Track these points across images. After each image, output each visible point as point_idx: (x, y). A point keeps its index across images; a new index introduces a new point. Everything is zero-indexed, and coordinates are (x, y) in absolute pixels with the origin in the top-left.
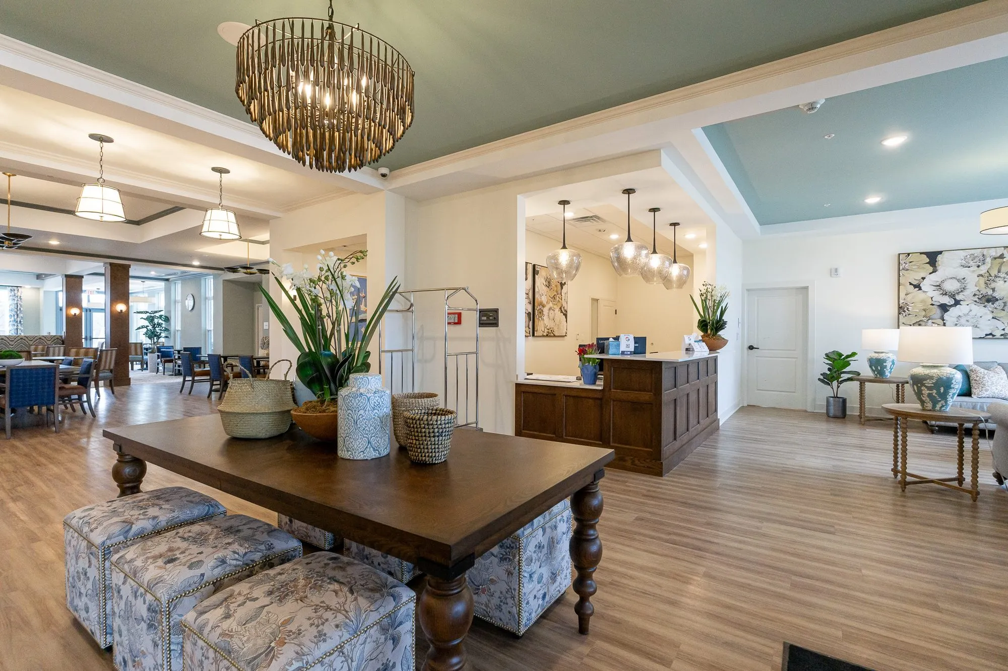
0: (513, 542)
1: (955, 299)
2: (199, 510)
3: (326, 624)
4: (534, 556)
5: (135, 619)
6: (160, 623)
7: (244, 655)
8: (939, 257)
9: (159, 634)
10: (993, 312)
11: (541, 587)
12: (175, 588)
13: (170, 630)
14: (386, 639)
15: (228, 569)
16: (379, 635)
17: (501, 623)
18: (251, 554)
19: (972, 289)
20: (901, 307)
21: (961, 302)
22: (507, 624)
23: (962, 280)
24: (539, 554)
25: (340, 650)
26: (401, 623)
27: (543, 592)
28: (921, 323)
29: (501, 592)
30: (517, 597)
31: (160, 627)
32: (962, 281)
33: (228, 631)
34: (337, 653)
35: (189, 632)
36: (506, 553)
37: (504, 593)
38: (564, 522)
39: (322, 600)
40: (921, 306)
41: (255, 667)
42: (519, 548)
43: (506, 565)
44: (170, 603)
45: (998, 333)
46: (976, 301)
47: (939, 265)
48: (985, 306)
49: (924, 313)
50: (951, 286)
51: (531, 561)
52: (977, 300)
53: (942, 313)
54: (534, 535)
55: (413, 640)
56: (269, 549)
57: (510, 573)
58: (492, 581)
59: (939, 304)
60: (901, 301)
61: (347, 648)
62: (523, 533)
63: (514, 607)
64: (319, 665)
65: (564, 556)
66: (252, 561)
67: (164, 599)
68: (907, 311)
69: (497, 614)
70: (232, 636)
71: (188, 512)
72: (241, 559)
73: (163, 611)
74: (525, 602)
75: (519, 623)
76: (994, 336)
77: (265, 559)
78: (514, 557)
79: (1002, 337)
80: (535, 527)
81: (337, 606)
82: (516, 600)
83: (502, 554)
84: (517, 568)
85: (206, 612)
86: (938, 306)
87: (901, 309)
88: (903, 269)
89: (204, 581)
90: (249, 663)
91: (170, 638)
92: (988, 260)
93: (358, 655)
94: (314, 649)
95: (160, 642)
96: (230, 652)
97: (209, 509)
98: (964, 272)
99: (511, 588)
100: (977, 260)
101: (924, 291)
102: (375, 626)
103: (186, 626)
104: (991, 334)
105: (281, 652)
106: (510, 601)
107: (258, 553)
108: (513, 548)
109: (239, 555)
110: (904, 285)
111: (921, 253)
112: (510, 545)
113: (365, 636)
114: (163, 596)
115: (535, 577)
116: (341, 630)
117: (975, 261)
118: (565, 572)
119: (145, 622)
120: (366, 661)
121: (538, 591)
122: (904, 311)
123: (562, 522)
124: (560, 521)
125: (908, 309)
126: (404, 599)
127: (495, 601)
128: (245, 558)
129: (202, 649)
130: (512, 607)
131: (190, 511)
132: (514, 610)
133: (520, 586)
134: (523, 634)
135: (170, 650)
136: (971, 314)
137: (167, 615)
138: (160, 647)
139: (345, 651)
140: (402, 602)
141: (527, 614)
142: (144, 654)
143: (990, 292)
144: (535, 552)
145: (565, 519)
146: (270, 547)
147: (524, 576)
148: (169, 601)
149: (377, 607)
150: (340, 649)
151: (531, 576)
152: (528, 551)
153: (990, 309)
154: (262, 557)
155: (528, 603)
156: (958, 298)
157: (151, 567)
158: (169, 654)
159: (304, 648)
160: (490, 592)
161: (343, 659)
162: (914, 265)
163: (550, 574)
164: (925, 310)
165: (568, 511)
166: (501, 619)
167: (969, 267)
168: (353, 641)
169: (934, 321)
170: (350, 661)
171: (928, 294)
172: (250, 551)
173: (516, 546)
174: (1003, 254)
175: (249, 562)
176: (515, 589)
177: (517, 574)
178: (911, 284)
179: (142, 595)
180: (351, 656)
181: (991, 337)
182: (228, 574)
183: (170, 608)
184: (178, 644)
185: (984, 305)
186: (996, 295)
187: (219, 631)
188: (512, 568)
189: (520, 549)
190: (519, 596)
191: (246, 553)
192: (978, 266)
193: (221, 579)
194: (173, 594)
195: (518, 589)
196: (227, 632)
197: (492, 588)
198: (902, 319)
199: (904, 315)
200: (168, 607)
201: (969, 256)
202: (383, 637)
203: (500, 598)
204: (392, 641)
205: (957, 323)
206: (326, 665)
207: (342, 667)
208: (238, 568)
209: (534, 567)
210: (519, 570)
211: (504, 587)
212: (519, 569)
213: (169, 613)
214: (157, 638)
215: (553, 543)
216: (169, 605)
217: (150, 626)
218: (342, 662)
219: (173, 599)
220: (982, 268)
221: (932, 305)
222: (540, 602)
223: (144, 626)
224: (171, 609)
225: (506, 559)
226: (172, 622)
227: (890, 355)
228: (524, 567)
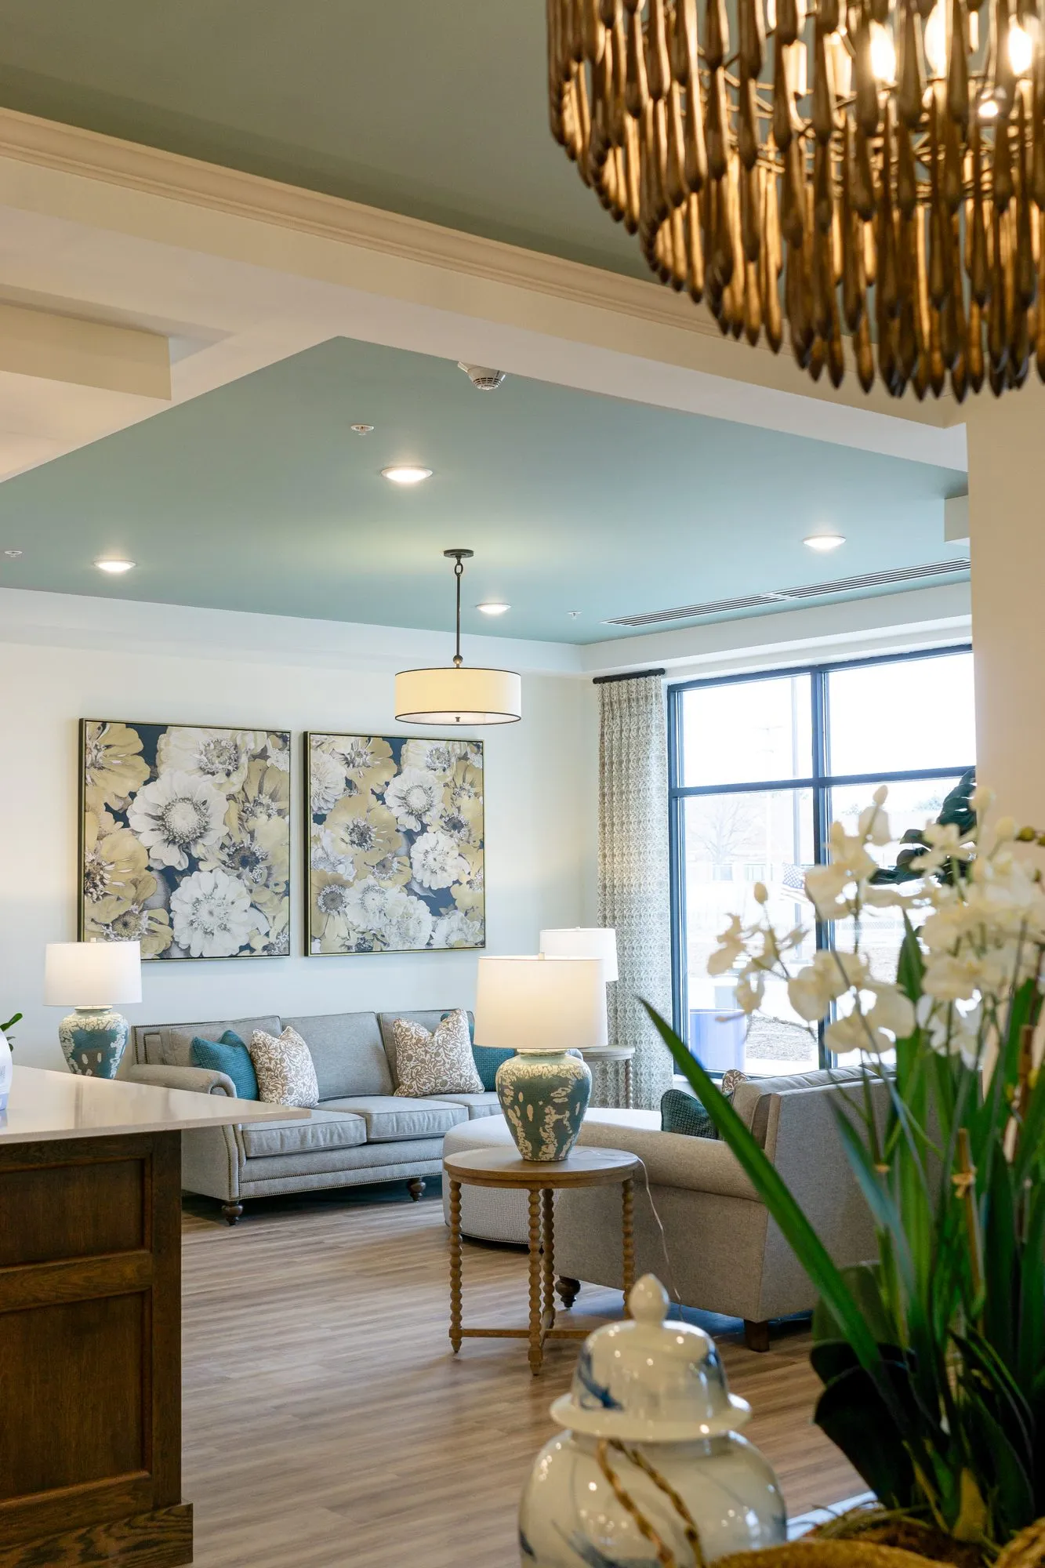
1: (190, 855)
8: (162, 740)
10: (251, 891)
19: (217, 833)
20: (88, 875)
21: (201, 865)
23: (200, 807)
28: (127, 918)
32: (202, 808)
40: (126, 870)
45: (258, 944)
46: (224, 863)
47: (162, 763)
48: (239, 877)
49: (131, 893)
50: (183, 821)
52: (226, 858)
53: (166, 891)
59: (161, 867)
60: (89, 857)
68: (101, 886)
76: (252, 950)
79: (265, 953)
86: (161, 872)
87: (87, 879)
88: (92, 764)
92: (244, 759)
98: (205, 787)
100: (225, 757)
101: (133, 830)
104: (247, 947)
110: (93, 810)
111: (129, 725)
117: (222, 759)
122: (95, 886)
125: (102, 878)
136: (218, 893)
143: (247, 842)
153: (248, 884)
156: (197, 851)
162: (115, 756)
164: (135, 883)
167: (213, 774)
169: (151, 913)
171: (141, 837)
174: (265, 750)
178: (108, 808)
181: (246, 953)
185: (236, 872)
186: (255, 848)
192: (228, 774)
198: (90, 911)
199: (95, 896)
201: (212, 746)
205: (193, 917)
220: (234, 777)
221: (149, 869)
227: (118, 1016)
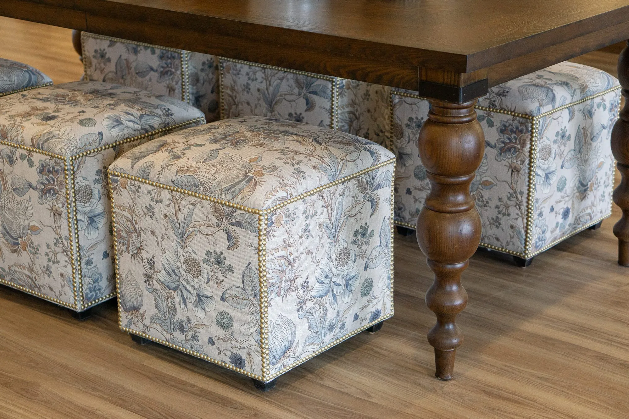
0: (521, 124)
2: (18, 76)
3: (301, 164)
4: (554, 147)
5: (14, 190)
6: (62, 185)
7: (218, 184)
9: (62, 199)
11: (563, 197)
12: (75, 144)
13: (75, 195)
14: (364, 199)
15: (126, 131)
16: (357, 192)
17: (499, 244)
18: (148, 118)
22: (508, 244)
24: (562, 148)
25: (319, 193)
26: (379, 187)
27: (565, 206)
29: (500, 199)
30: (525, 204)
31: (64, 191)
33: (188, 167)
34: (316, 196)
35: (124, 180)
36: (511, 141)
37: (505, 199)
38: (605, 109)
39: (286, 146)
41: (237, 192)
42: (531, 131)
43: (509, 159)
44: (73, 161)
51: (550, 154)
54: (555, 115)
55: (392, 214)
56: (168, 115)
57: (515, 170)
58: (487, 185)
61: (326, 193)
62: (539, 109)
63: (520, 219)
64: (301, 201)
65: (602, 163)
66: (151, 127)
67: (67, 155)
69: (492, 231)
70: (195, 172)
71: (5, 78)
72: (139, 122)
73: (67, 170)
74: (538, 212)
75: (526, 241)
77: (165, 127)
78: (523, 144)
80: (557, 105)
81: (308, 152)
82: (524, 208)
83: (503, 142)
84: (527, 162)
85: (144, 157)
89: (103, 142)
90: (228, 190)
91: (76, 205)
93: (337, 205)
94: (296, 183)
95: (64, 210)
96: (197, 186)
97: (30, 76)
99: (515, 192)
102: (353, 180)
103: (117, 176)
105: (262, 180)
106: (514, 211)
107: (156, 118)
108: (521, 131)
109: (134, 117)
112: (517, 128)
113: (343, 187)
114: (64, 151)
115: (554, 180)
116: (319, 172)
118: (602, 189)
119: (35, 189)
120: (345, 216)
121: (558, 202)
123: (601, 108)
124: (599, 106)
126: (383, 159)
127: (490, 213)
128: (143, 122)
129: (149, 193)
130: (517, 219)
131: (7, 76)
132: (520, 224)
133: (530, 187)
134: (532, 259)
135: (76, 220)
137: (71, 175)
138: (63, 215)
139: (324, 195)
140: (380, 161)
141: (539, 230)
142: (35, 230)
144: (555, 142)
145: (608, 106)
146: (168, 113)
147: (537, 174)
148: (72, 157)
149: (354, 158)
150: (319, 191)
151: (547, 176)
152: (545, 138)
154: (161, 123)
155: (541, 215)
157: (27, 124)
158: (76, 224)
159: (285, 180)
160: (483, 201)
161: (323, 203)
163: (577, 184)
165: (613, 94)
166: (498, 239)
168: (331, 188)
170: (329, 208)
172: (146, 114)
173: (527, 129)
175: (147, 127)
176: (522, 193)
177: (527, 171)
179: (22, 157)
180: (330, 203)
182: (127, 139)
183: (74, 167)
184: (85, 214)
187: (174, 169)
188: (519, 162)
189: (532, 133)
190: (527, 202)
191: (141, 116)
193: (120, 144)
194: (75, 150)
195: (527, 192)
196: (186, 168)
197: (486, 194)
200: (72, 165)
202: (362, 195)
203: (497, 207)
204: (370, 204)
206: (308, 204)
207: (323, 213)
208: (137, 133)
209: (554, 164)
210: (529, 164)
211: (504, 191)
212: (530, 162)
213: (74, 173)
214: (60, 205)
215: (586, 136)
216: (73, 163)
217: (45, 192)
218: (322, 207)
219: (75, 156)
222: (560, 219)
223: (34, 195)
224: (76, 168)
225: (509, 150)
226: (77, 186)
228: (538, 161)
